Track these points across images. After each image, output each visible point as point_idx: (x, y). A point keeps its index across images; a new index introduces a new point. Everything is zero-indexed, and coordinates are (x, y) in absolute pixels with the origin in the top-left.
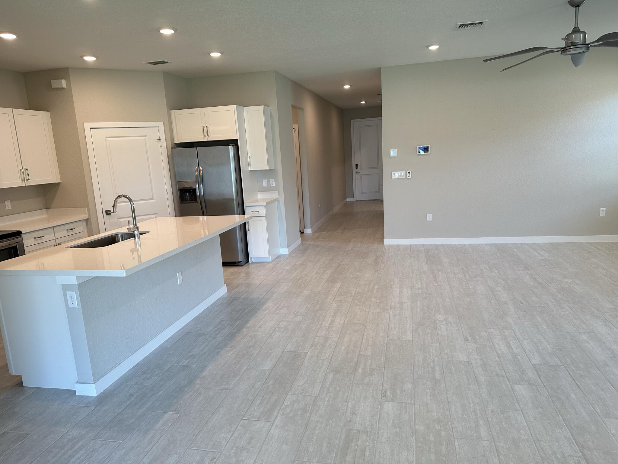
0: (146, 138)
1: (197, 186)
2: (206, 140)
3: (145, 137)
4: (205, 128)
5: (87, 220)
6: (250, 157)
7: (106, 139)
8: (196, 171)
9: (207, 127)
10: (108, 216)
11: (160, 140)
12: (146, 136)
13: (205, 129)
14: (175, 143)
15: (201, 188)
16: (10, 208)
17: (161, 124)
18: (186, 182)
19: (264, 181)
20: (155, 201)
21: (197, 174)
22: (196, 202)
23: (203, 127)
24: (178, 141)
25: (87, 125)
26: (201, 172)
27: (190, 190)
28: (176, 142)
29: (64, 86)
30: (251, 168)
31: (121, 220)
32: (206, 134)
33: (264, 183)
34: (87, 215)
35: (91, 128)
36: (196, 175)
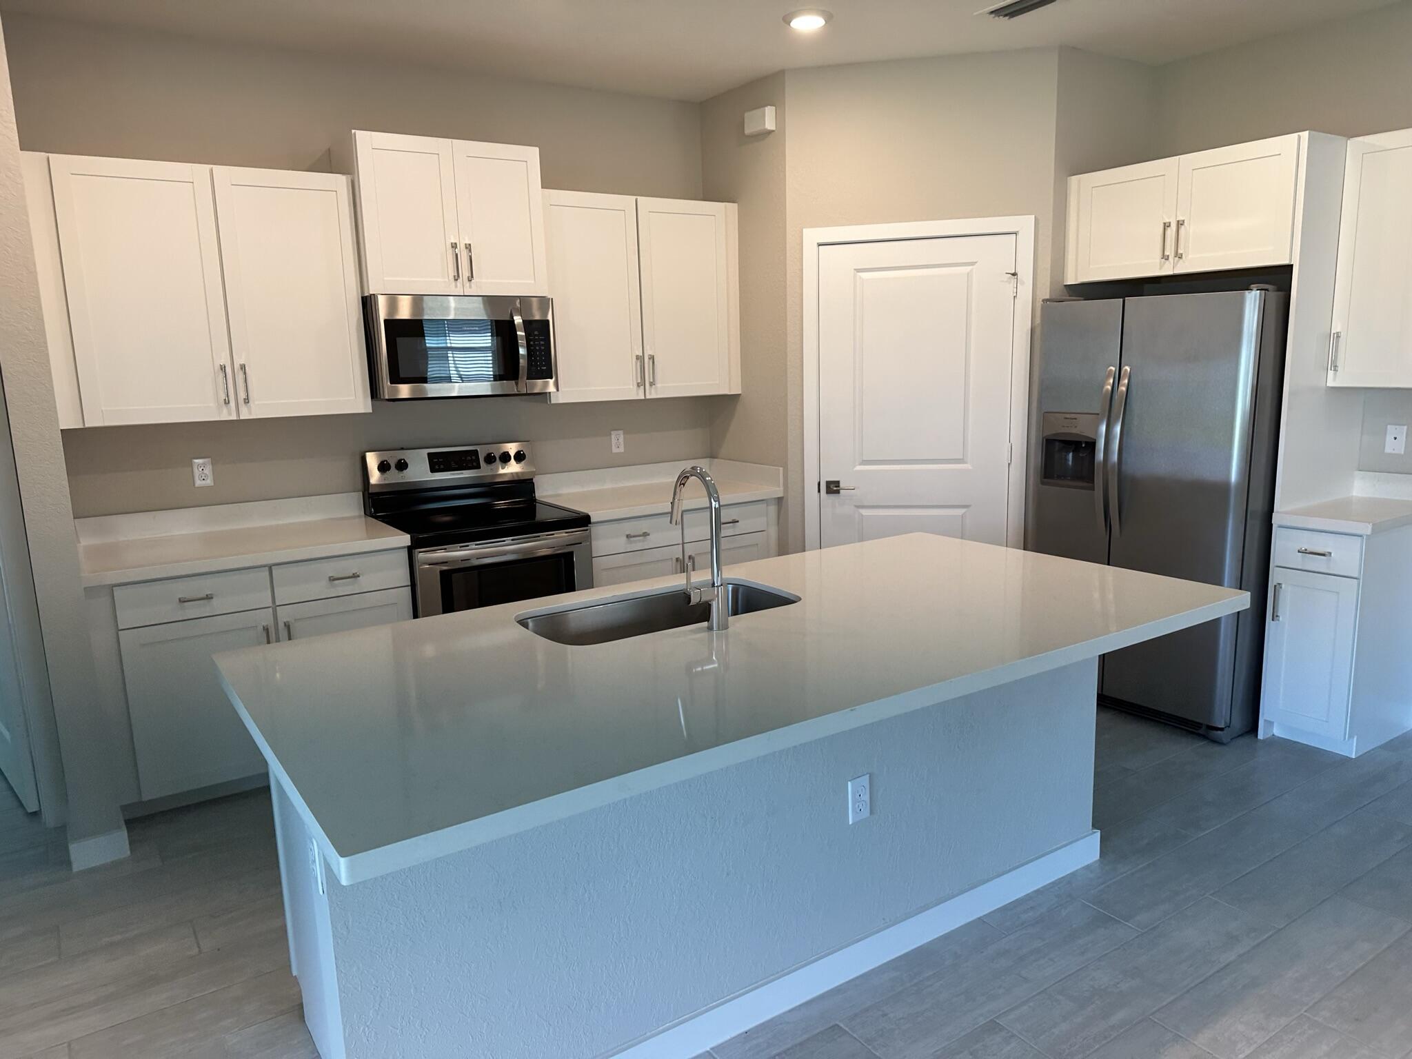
0: (971, 271)
1: (1103, 428)
2: (1167, 270)
3: (971, 267)
4: (1171, 232)
5: (780, 501)
6: (1343, 335)
7: (855, 276)
8: (1108, 377)
9: (1180, 224)
10: (832, 496)
11: (1014, 274)
12: (973, 264)
13: (1173, 230)
14: (1066, 286)
15: (1115, 437)
16: (622, 450)
17: (1025, 224)
18: (1068, 416)
19: (1392, 430)
20: (970, 468)
21: (1109, 387)
22: (1091, 485)
23: (1166, 226)
24: (1076, 279)
25: (812, 236)
26: (1126, 381)
27: (1080, 443)
28: (1071, 280)
29: (770, 124)
30: (1334, 379)
31: (864, 512)
32: (1170, 251)
33: (1389, 438)
34: (782, 488)
35: (820, 245)
36: (1108, 389)
